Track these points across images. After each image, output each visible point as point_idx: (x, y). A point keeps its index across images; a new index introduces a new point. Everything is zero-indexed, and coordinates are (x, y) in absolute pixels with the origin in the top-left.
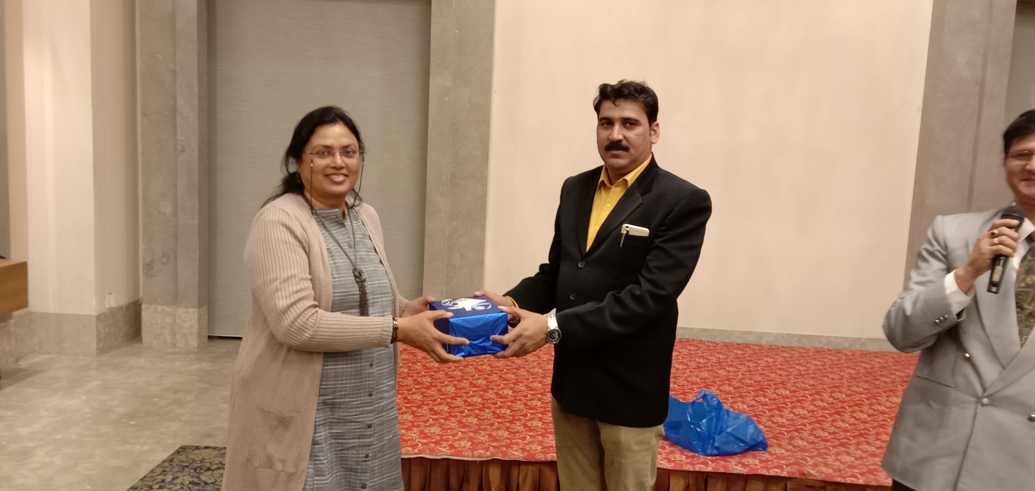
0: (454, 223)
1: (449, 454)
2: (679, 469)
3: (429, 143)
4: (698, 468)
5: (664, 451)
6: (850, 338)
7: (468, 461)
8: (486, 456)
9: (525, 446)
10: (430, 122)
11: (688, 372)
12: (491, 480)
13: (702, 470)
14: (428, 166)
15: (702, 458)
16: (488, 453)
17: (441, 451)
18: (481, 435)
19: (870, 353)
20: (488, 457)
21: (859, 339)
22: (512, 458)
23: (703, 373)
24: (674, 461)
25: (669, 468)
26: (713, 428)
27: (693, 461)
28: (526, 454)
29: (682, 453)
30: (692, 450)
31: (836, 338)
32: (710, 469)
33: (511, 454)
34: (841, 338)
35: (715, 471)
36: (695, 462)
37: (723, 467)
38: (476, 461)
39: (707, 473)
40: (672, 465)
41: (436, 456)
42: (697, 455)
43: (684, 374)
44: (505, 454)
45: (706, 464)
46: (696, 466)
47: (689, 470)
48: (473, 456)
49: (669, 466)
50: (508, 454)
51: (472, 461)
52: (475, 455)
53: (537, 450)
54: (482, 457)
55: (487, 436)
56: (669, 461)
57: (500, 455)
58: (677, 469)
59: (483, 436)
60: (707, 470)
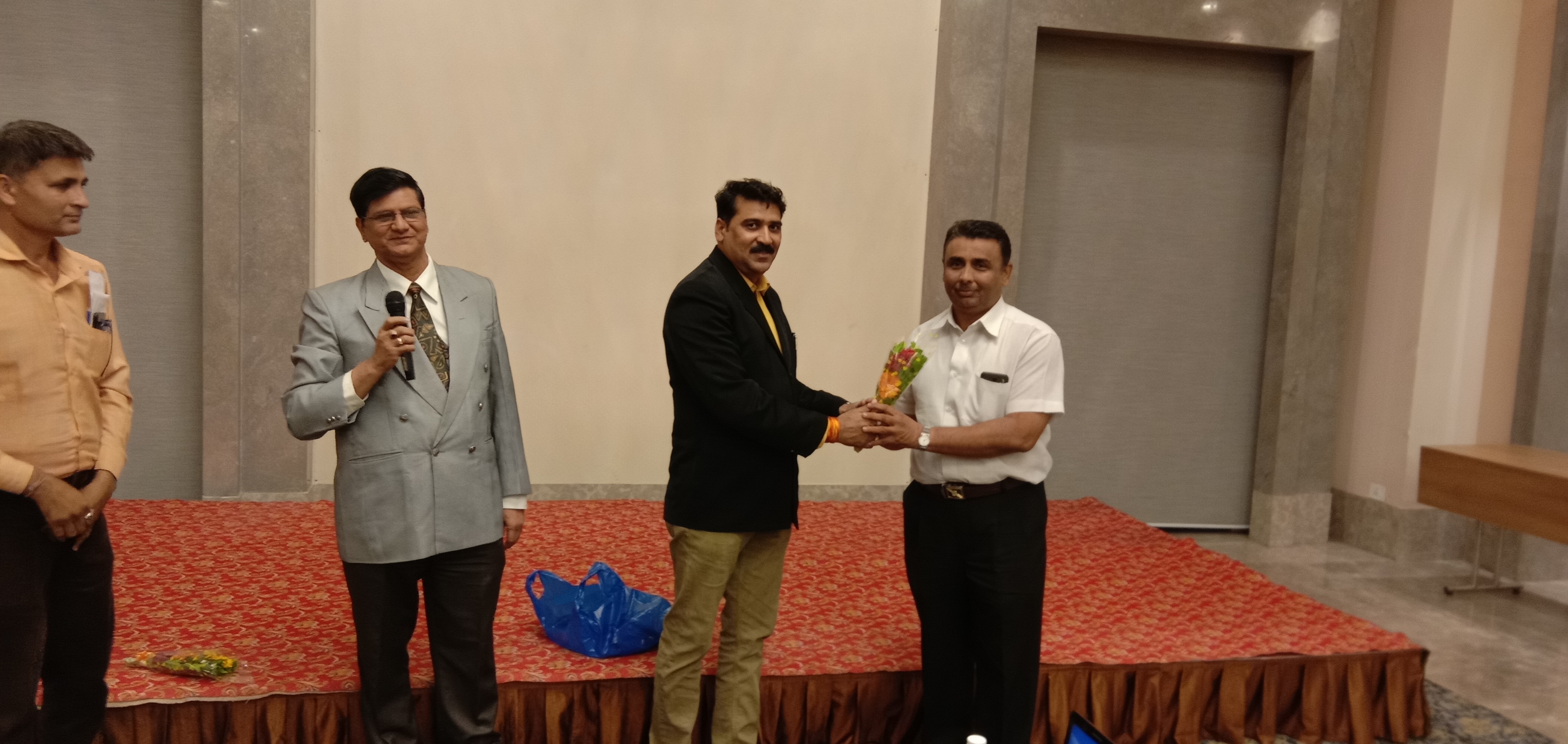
0: (254, 339)
1: (198, 695)
2: (558, 680)
3: (205, 211)
4: (584, 676)
5: (543, 659)
6: (850, 486)
7: (230, 702)
8: (260, 692)
9: (327, 672)
10: (206, 178)
11: (612, 547)
12: (270, 727)
13: (591, 678)
14: (205, 248)
15: (595, 662)
16: (264, 688)
17: (185, 692)
18: (259, 663)
19: (867, 505)
20: (264, 693)
21: (862, 487)
22: (303, 691)
23: (634, 546)
24: (552, 671)
25: (544, 681)
26: (611, 619)
27: (580, 667)
28: (325, 683)
29: (568, 658)
30: (585, 653)
31: (833, 487)
32: (602, 676)
33: (301, 685)
34: (839, 487)
35: (609, 678)
36: (582, 669)
37: (621, 671)
38: (243, 702)
39: (599, 682)
40: (549, 675)
41: (176, 699)
42: (588, 658)
43: (605, 549)
44: (291, 686)
45: (597, 669)
46: (582, 674)
47: (573, 680)
48: (239, 694)
49: (544, 677)
50: (298, 685)
51: (236, 702)
52: (243, 692)
53: (345, 676)
54: (254, 694)
55: (269, 664)
56: (545, 670)
57: (284, 688)
58: (555, 681)
59: (262, 664)
60: (597, 678)
